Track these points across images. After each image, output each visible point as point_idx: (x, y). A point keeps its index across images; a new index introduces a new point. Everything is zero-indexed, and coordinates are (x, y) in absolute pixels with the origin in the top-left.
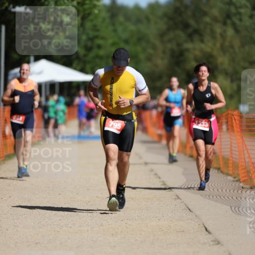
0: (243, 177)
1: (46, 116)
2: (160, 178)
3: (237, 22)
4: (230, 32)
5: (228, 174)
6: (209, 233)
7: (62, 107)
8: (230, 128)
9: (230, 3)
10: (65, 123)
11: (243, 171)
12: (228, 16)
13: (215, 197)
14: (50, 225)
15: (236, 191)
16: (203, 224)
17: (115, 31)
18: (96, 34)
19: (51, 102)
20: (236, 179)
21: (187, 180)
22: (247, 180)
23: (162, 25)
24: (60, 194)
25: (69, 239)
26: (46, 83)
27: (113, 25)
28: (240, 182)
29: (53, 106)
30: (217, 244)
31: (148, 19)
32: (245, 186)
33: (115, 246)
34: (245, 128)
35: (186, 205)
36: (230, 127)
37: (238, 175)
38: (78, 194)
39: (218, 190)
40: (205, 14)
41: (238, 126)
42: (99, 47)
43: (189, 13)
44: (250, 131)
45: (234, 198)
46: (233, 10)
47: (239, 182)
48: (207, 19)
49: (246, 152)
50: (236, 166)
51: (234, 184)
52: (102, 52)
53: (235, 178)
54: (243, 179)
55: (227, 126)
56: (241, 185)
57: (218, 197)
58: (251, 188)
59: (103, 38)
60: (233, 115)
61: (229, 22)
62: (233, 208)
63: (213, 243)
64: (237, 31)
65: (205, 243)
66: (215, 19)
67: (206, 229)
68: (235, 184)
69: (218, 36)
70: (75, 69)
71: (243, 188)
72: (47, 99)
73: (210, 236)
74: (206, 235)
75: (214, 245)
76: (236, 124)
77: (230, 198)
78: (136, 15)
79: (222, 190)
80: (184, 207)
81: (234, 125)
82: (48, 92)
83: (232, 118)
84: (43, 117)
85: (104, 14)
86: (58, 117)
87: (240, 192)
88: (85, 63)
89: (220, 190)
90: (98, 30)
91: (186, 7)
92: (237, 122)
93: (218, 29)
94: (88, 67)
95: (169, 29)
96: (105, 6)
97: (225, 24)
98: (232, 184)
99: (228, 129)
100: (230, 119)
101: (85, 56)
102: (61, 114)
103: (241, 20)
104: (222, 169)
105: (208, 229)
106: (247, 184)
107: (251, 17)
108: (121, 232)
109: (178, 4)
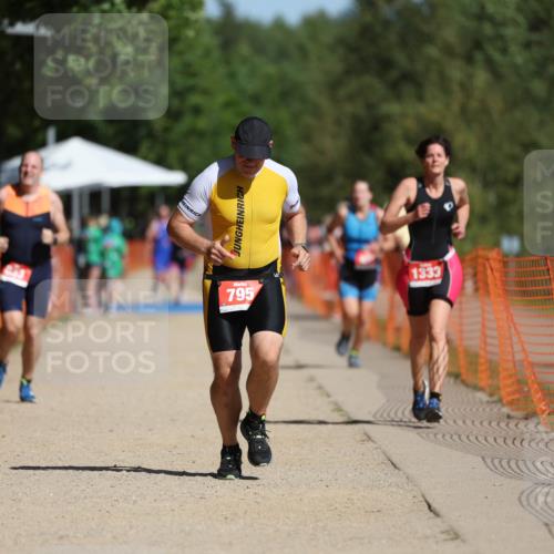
0: (509, 394)
1: (82, 260)
2: (328, 396)
3: (497, 56)
4: (481, 77)
5: (476, 388)
6: (437, 515)
7: (116, 241)
8: (481, 287)
9: (482, 16)
10: (123, 275)
11: (509, 382)
12: (478, 45)
13: (447, 437)
14: (91, 497)
15: (494, 424)
16: (423, 496)
17: (232, 76)
18: (191, 82)
19: (93, 230)
20: (495, 398)
21: (388, 401)
22: (518, 400)
23: (335, 65)
24: (111, 431)
25: (131, 527)
26: (81, 190)
27: (227, 62)
28: (503, 405)
29: (96, 241)
30: (452, 539)
31: (302, 50)
32: (513, 414)
33: (230, 544)
34: (513, 288)
35: (386, 455)
36: (480, 284)
37: (499, 389)
38: (150, 430)
39: (455, 422)
40: (428, 39)
41: (499, 283)
42: (197, 111)
43: (393, 37)
44: (524, 294)
45: (491, 440)
46: (488, 29)
47: (499, 405)
48: (432, 51)
49: (515, 339)
50: (493, 370)
51: (488, 409)
52: (202, 123)
53: (491, 395)
54: (510, 398)
55: (476, 283)
56: (506, 410)
57: (455, 437)
58: (526, 419)
59: (206, 92)
60: (488, 260)
61: (479, 56)
62: (489, 461)
63: (444, 536)
64: (497, 75)
65: (427, 537)
66: (449, 51)
67: (429, 507)
68: (491, 410)
69: (456, 88)
70: (145, 158)
71: (509, 417)
72: (84, 224)
73: (438, 520)
74: (430, 518)
75: (446, 540)
76: (493, 278)
77: (480, 439)
78: (278, 42)
79: (464, 422)
80: (382, 457)
81: (490, 280)
82: (86, 210)
83: (484, 265)
84: (75, 262)
85: (209, 40)
86: (108, 264)
87: (503, 425)
88: (166, 144)
89: (460, 423)
90: (194, 75)
91: (386, 24)
92: (497, 274)
93: (456, 72)
94: (173, 155)
95: (348, 72)
96: (209, 21)
97: (469, 59)
98: (484, 410)
99: (476, 290)
100: (480, 268)
101: (167, 130)
102: (113, 257)
103: (504, 51)
104: (464, 377)
105: (434, 505)
106: (518, 409)
107: (527, 45)
108: (246, 513)
109: (368, 18)
